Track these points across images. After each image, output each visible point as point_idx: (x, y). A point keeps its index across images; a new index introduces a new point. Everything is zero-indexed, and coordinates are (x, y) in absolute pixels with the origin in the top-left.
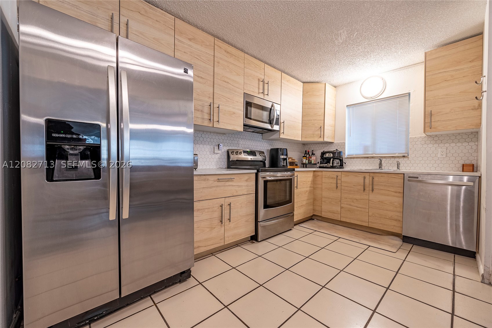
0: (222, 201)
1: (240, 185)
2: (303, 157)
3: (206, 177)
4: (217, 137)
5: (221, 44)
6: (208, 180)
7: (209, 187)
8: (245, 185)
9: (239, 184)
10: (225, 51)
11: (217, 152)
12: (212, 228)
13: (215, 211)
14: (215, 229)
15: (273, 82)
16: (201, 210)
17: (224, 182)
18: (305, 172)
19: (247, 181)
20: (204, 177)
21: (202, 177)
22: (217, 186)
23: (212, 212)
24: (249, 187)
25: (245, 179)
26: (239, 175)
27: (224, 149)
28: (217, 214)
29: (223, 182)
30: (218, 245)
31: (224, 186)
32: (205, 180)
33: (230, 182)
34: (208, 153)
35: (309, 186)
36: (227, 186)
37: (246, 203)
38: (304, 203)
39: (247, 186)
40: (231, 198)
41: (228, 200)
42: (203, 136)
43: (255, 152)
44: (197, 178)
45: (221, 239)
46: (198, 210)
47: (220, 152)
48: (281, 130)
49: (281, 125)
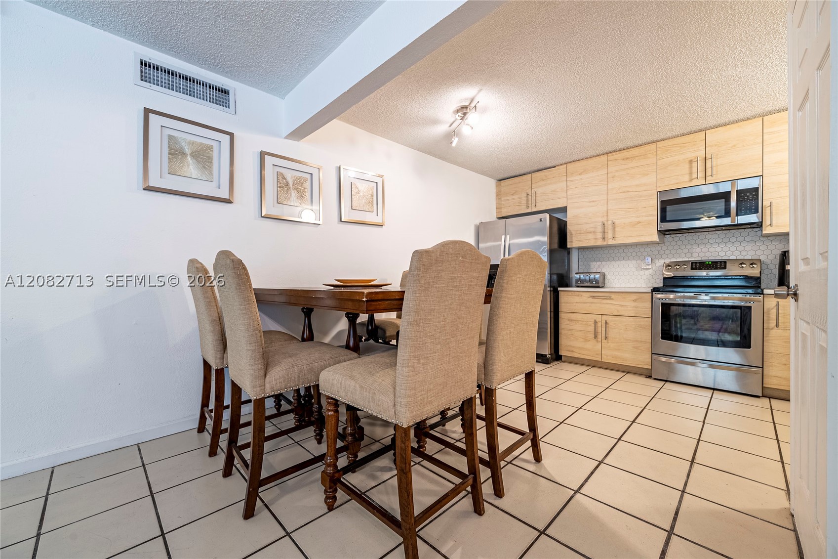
0: (598, 318)
1: (623, 304)
5: (617, 156)
6: (581, 296)
7: (583, 303)
8: (631, 306)
10: (623, 160)
11: (645, 267)
12: (586, 340)
13: (590, 325)
14: (590, 342)
15: (735, 145)
17: (601, 300)
19: (635, 301)
20: (578, 293)
21: (575, 293)
22: (592, 303)
24: (640, 309)
25: (633, 299)
26: (621, 294)
28: (592, 328)
29: (599, 300)
31: (601, 303)
32: (578, 296)
33: (609, 300)
34: (634, 269)
36: (604, 303)
37: (634, 326)
39: (636, 307)
40: (611, 316)
41: (605, 318)
42: (626, 250)
43: (725, 262)
44: (570, 293)
45: (597, 354)
46: (572, 320)
47: (650, 267)
48: (765, 221)
49: (765, 210)
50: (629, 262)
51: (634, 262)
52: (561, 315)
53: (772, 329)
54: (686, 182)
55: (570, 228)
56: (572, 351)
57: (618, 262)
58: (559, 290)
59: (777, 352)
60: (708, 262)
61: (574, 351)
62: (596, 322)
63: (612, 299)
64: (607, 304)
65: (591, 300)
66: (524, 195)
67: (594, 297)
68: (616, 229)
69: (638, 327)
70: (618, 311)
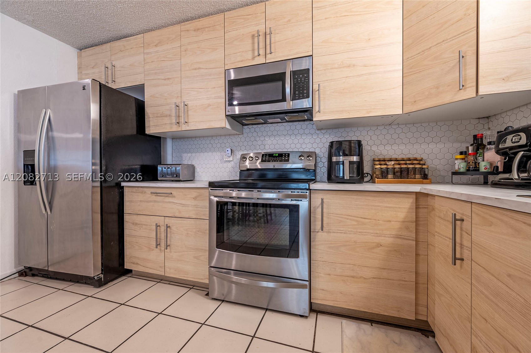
0: (160, 221)
2: (461, 153)
3: (143, 189)
4: (230, 141)
5: (189, 25)
6: (145, 192)
7: (146, 201)
8: (192, 205)
9: (183, 202)
10: (195, 31)
12: (150, 249)
13: (152, 230)
14: (152, 251)
16: (139, 224)
17: (163, 197)
18: (367, 194)
19: (195, 198)
20: (141, 189)
21: (140, 189)
22: (155, 201)
23: (150, 230)
24: (199, 209)
25: (193, 196)
26: (182, 190)
29: (161, 197)
30: (157, 271)
31: (163, 202)
32: (142, 193)
33: (171, 198)
34: (219, 162)
35: (394, 233)
36: (166, 202)
37: (194, 231)
39: (196, 206)
40: (173, 218)
41: (168, 221)
42: (212, 142)
43: (289, 154)
44: (134, 190)
45: (160, 267)
46: (136, 224)
47: (231, 159)
48: (315, 107)
49: (315, 94)
50: (214, 153)
51: (219, 154)
52: (126, 218)
53: (318, 232)
54: (249, 60)
55: (148, 110)
56: (137, 264)
57: (206, 154)
58: (122, 185)
59: (323, 260)
60: (276, 154)
61: (139, 263)
62: (157, 226)
63: (174, 197)
64: (170, 202)
65: (154, 197)
66: (103, 69)
67: (156, 194)
68: (190, 112)
69: (198, 231)
70: (180, 212)
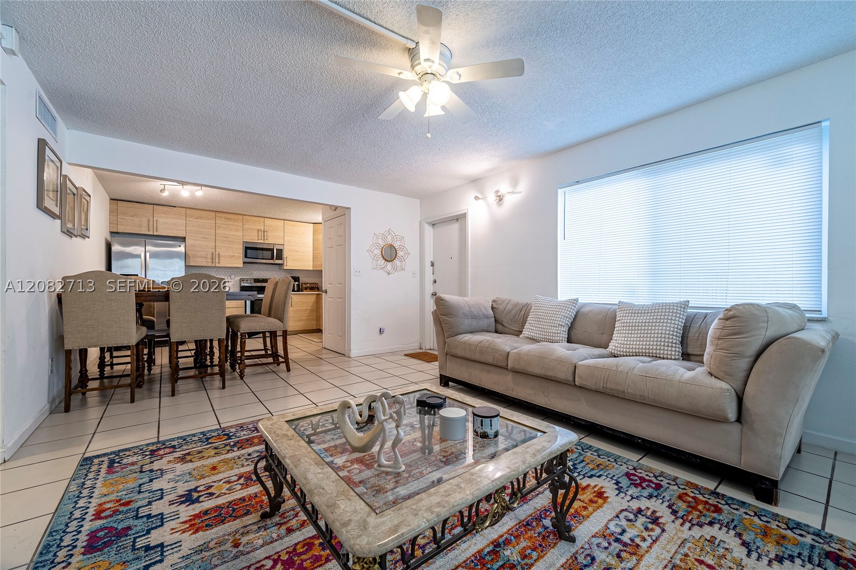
5: (221, 215)
10: (226, 218)
15: (275, 229)
18: (303, 294)
27: (239, 278)
35: (311, 305)
38: (304, 318)
43: (267, 280)
48: (285, 264)
49: (284, 259)
54: (256, 240)
55: (188, 252)
60: (261, 279)
68: (221, 258)
